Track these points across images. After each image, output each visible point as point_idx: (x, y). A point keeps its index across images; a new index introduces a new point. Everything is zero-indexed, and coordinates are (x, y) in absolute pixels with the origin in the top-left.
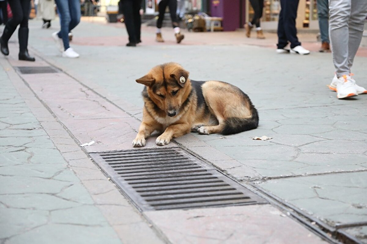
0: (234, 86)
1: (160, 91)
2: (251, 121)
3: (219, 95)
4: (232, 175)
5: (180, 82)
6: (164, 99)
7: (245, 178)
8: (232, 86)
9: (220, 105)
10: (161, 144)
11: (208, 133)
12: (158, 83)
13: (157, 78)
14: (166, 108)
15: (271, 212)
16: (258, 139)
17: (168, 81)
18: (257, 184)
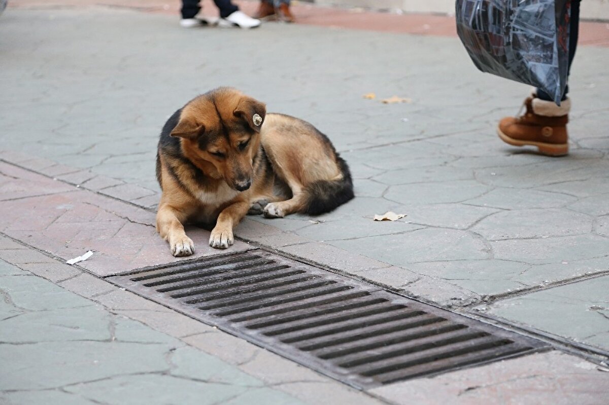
0: (305, 122)
1: (217, 146)
2: (343, 183)
3: (289, 140)
4: (425, 297)
5: (254, 125)
6: (225, 160)
8: (303, 122)
9: (293, 159)
10: (223, 245)
12: (211, 131)
13: (208, 121)
14: (232, 175)
16: (384, 220)
17: (230, 125)
18: (483, 310)
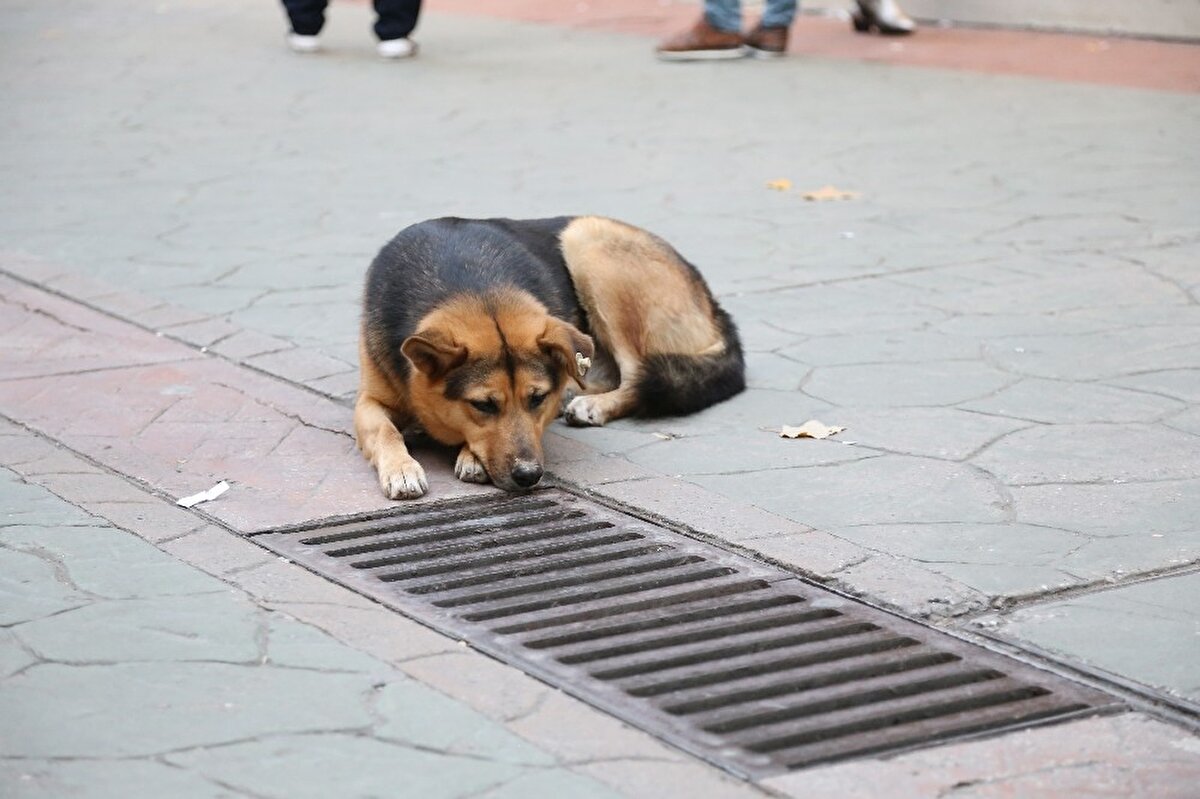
0: (656, 237)
2: (723, 361)
3: (627, 270)
4: (877, 595)
7: (935, 606)
8: (652, 237)
9: (630, 309)
11: (602, 423)
15: (1176, 744)
16: (801, 436)
18: (991, 626)
